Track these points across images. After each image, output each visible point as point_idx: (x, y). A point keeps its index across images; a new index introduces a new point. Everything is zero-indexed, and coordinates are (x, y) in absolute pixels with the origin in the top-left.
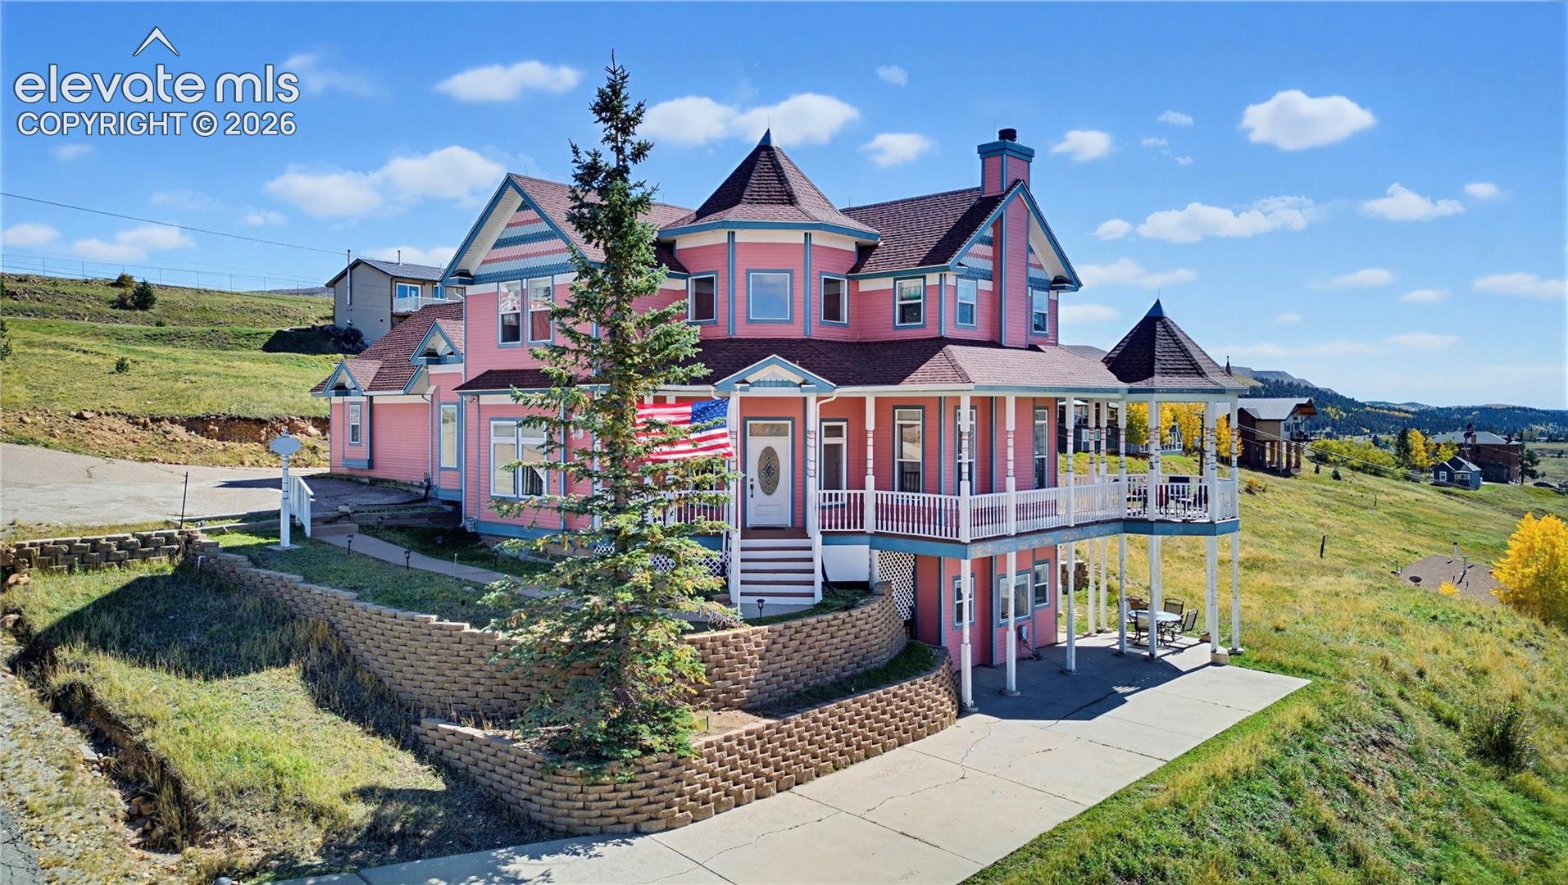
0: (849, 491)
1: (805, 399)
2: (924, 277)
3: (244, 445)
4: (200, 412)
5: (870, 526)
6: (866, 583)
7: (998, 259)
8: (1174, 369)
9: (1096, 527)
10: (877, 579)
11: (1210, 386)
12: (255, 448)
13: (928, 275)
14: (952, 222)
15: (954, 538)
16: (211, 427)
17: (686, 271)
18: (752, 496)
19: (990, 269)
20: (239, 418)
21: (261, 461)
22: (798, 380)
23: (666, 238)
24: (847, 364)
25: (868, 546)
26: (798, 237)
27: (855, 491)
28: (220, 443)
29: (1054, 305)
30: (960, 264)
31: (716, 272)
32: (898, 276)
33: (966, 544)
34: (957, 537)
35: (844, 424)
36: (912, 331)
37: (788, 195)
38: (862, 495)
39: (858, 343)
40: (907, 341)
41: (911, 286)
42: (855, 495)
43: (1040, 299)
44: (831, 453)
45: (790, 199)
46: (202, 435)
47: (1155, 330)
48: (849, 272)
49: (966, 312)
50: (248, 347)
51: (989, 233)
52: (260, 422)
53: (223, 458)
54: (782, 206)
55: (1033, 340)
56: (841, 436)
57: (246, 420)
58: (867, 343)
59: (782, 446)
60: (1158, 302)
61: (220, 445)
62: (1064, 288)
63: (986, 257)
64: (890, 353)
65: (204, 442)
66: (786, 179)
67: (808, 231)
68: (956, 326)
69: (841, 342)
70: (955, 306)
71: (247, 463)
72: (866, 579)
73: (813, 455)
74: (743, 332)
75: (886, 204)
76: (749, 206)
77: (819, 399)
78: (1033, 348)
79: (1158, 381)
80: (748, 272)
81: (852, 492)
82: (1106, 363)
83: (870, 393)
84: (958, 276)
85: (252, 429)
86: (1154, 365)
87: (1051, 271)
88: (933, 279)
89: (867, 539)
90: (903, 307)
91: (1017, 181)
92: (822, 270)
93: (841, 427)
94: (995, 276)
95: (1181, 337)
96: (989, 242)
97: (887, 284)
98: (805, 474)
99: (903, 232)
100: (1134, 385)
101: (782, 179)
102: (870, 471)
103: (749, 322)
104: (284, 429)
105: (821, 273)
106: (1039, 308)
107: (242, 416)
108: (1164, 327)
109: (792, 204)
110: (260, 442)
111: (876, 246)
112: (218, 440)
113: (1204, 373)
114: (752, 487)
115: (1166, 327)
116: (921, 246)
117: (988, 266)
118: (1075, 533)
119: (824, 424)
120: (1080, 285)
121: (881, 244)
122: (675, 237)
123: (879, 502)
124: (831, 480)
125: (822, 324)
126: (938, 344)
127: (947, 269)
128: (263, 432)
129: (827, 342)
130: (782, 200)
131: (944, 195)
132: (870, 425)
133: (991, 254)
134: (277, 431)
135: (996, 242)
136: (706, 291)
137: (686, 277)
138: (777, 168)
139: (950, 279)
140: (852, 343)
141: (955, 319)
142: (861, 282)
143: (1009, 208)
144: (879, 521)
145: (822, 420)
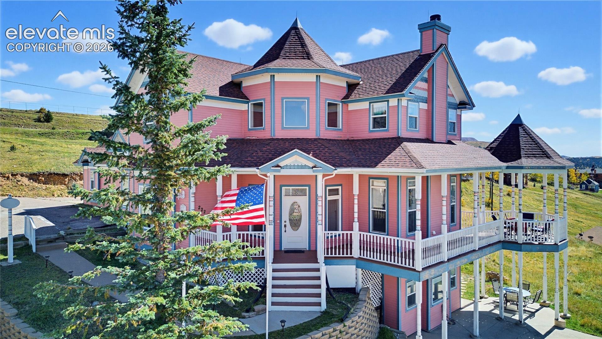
0: (343, 232)
1: (316, 176)
2: (388, 101)
3: (56, 186)
4: (35, 171)
5: (356, 253)
6: (354, 289)
7: (431, 91)
8: (533, 154)
9: (488, 248)
10: (360, 285)
11: (556, 165)
12: (62, 188)
13: (390, 100)
14: (404, 69)
15: (411, 266)
16: (40, 178)
17: (248, 99)
18: (285, 232)
19: (426, 96)
20: (54, 173)
21: (63, 194)
22: (311, 165)
23: (237, 80)
24: (342, 154)
25: (355, 266)
26: (311, 78)
27: (347, 232)
28: (44, 185)
29: (459, 117)
30: (411, 93)
31: (264, 99)
32: (372, 101)
33: (419, 272)
34: (413, 266)
35: (340, 188)
36: (380, 133)
37: (307, 54)
38: (351, 234)
39: (348, 140)
40: (377, 139)
41: (380, 107)
42: (347, 234)
43: (452, 114)
44: (332, 206)
45: (308, 56)
46: (36, 182)
47: (519, 132)
48: (342, 99)
49: (413, 121)
50: (82, 138)
51: (426, 75)
52: (65, 175)
53: (44, 193)
54: (304, 60)
55: (450, 138)
56: (338, 194)
57: (57, 174)
58: (353, 140)
59: (303, 201)
60: (519, 115)
61: (44, 186)
62: (465, 108)
63: (424, 89)
64: (367, 146)
65: (36, 185)
66: (306, 45)
67: (319, 74)
68: (407, 130)
69: (338, 140)
70: (407, 119)
71: (56, 196)
72: (353, 286)
73: (321, 210)
74: (280, 134)
75: (364, 62)
76: (284, 60)
77: (324, 176)
78: (449, 142)
79: (524, 161)
80: (283, 99)
81: (345, 232)
82: (489, 150)
83: (356, 172)
84: (409, 100)
85: (61, 178)
86: (520, 152)
87: (458, 97)
88: (393, 102)
89: (354, 261)
90: (374, 119)
91: (441, 45)
92: (327, 97)
93: (338, 189)
94: (430, 100)
95: (534, 136)
96: (426, 80)
97: (365, 105)
98: (316, 221)
99: (374, 75)
100: (509, 164)
101: (303, 45)
102: (356, 220)
103: (283, 128)
104: (78, 178)
105: (327, 99)
106: (451, 119)
107: (55, 172)
108: (524, 130)
109: (309, 59)
110: (65, 184)
111: (358, 84)
112: (44, 184)
113: (551, 157)
114: (285, 226)
115: (525, 130)
116: (386, 83)
117: (425, 94)
118: (479, 253)
119: (328, 188)
120: (474, 106)
121: (361, 83)
122: (241, 79)
123: (362, 239)
124: (332, 225)
125: (326, 129)
126: (397, 141)
127: (403, 95)
128: (67, 180)
129: (330, 140)
130: (303, 56)
131: (397, 55)
132: (356, 191)
133: (427, 88)
134: (74, 179)
135: (430, 81)
136: (258, 110)
137: (248, 103)
138: (301, 39)
139: (404, 102)
140: (344, 140)
141: (407, 126)
142: (350, 104)
143: (437, 61)
144: (362, 251)
145: (326, 186)
